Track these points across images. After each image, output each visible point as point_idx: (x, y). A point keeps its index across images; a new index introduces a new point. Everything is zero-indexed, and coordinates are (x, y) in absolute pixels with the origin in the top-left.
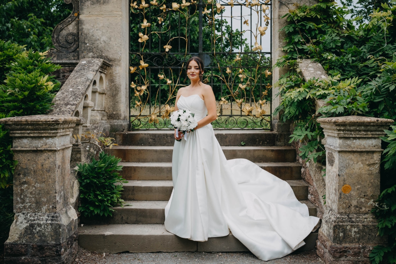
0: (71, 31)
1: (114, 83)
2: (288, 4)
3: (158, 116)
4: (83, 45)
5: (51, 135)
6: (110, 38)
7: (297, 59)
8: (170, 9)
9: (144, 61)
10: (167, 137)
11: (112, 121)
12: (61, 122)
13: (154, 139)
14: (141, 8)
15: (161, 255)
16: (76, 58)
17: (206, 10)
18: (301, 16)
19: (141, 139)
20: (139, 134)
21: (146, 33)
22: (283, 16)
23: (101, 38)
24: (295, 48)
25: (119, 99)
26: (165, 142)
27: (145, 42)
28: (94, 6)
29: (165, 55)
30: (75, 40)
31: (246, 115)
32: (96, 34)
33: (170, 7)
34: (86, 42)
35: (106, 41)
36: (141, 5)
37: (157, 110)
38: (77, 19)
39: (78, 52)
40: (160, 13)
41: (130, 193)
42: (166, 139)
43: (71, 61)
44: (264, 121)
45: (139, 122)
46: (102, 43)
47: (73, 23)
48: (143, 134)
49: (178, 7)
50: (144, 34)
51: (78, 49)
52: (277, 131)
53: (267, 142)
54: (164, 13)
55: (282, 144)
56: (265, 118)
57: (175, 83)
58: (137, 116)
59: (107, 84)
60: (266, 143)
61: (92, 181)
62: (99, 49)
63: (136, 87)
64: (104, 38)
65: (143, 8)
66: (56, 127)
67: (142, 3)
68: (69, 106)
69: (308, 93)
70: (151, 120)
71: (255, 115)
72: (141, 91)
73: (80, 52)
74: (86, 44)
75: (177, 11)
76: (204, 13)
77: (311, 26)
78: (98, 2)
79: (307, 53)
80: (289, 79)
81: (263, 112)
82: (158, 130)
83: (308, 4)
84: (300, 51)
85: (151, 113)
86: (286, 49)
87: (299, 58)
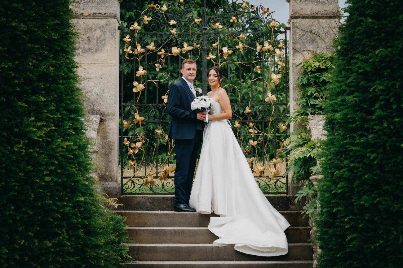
1: (106, 140)
2: (303, 51)
3: (155, 177)
6: (103, 90)
7: (308, 114)
8: (169, 54)
9: (139, 114)
10: (167, 201)
11: (104, 183)
13: (153, 203)
14: (136, 53)
17: (210, 55)
18: (315, 67)
19: (138, 203)
20: (136, 197)
21: (141, 82)
22: (297, 64)
23: (93, 89)
24: (308, 102)
25: (112, 158)
26: (165, 207)
27: (140, 92)
28: (86, 54)
29: (163, 107)
31: (258, 176)
32: (88, 86)
33: (169, 52)
35: (98, 94)
36: (136, 50)
37: (154, 170)
40: (157, 58)
41: (136, 252)
42: (166, 202)
44: (279, 183)
45: (133, 184)
46: (94, 95)
48: (140, 197)
49: (179, 52)
50: (139, 83)
52: (291, 193)
53: (280, 206)
54: (162, 58)
55: (296, 208)
56: (280, 180)
58: (130, 177)
59: (99, 141)
60: (278, 207)
62: (90, 102)
63: (130, 144)
64: (96, 90)
65: (139, 53)
67: (138, 48)
69: (310, 152)
70: (147, 183)
71: (268, 177)
72: (136, 149)
75: (178, 57)
76: (208, 58)
77: (325, 78)
78: (90, 50)
79: (320, 108)
80: (299, 137)
81: (278, 172)
82: (154, 193)
83: (325, 52)
84: (313, 106)
85: (147, 174)
86: (299, 103)
87: (311, 114)
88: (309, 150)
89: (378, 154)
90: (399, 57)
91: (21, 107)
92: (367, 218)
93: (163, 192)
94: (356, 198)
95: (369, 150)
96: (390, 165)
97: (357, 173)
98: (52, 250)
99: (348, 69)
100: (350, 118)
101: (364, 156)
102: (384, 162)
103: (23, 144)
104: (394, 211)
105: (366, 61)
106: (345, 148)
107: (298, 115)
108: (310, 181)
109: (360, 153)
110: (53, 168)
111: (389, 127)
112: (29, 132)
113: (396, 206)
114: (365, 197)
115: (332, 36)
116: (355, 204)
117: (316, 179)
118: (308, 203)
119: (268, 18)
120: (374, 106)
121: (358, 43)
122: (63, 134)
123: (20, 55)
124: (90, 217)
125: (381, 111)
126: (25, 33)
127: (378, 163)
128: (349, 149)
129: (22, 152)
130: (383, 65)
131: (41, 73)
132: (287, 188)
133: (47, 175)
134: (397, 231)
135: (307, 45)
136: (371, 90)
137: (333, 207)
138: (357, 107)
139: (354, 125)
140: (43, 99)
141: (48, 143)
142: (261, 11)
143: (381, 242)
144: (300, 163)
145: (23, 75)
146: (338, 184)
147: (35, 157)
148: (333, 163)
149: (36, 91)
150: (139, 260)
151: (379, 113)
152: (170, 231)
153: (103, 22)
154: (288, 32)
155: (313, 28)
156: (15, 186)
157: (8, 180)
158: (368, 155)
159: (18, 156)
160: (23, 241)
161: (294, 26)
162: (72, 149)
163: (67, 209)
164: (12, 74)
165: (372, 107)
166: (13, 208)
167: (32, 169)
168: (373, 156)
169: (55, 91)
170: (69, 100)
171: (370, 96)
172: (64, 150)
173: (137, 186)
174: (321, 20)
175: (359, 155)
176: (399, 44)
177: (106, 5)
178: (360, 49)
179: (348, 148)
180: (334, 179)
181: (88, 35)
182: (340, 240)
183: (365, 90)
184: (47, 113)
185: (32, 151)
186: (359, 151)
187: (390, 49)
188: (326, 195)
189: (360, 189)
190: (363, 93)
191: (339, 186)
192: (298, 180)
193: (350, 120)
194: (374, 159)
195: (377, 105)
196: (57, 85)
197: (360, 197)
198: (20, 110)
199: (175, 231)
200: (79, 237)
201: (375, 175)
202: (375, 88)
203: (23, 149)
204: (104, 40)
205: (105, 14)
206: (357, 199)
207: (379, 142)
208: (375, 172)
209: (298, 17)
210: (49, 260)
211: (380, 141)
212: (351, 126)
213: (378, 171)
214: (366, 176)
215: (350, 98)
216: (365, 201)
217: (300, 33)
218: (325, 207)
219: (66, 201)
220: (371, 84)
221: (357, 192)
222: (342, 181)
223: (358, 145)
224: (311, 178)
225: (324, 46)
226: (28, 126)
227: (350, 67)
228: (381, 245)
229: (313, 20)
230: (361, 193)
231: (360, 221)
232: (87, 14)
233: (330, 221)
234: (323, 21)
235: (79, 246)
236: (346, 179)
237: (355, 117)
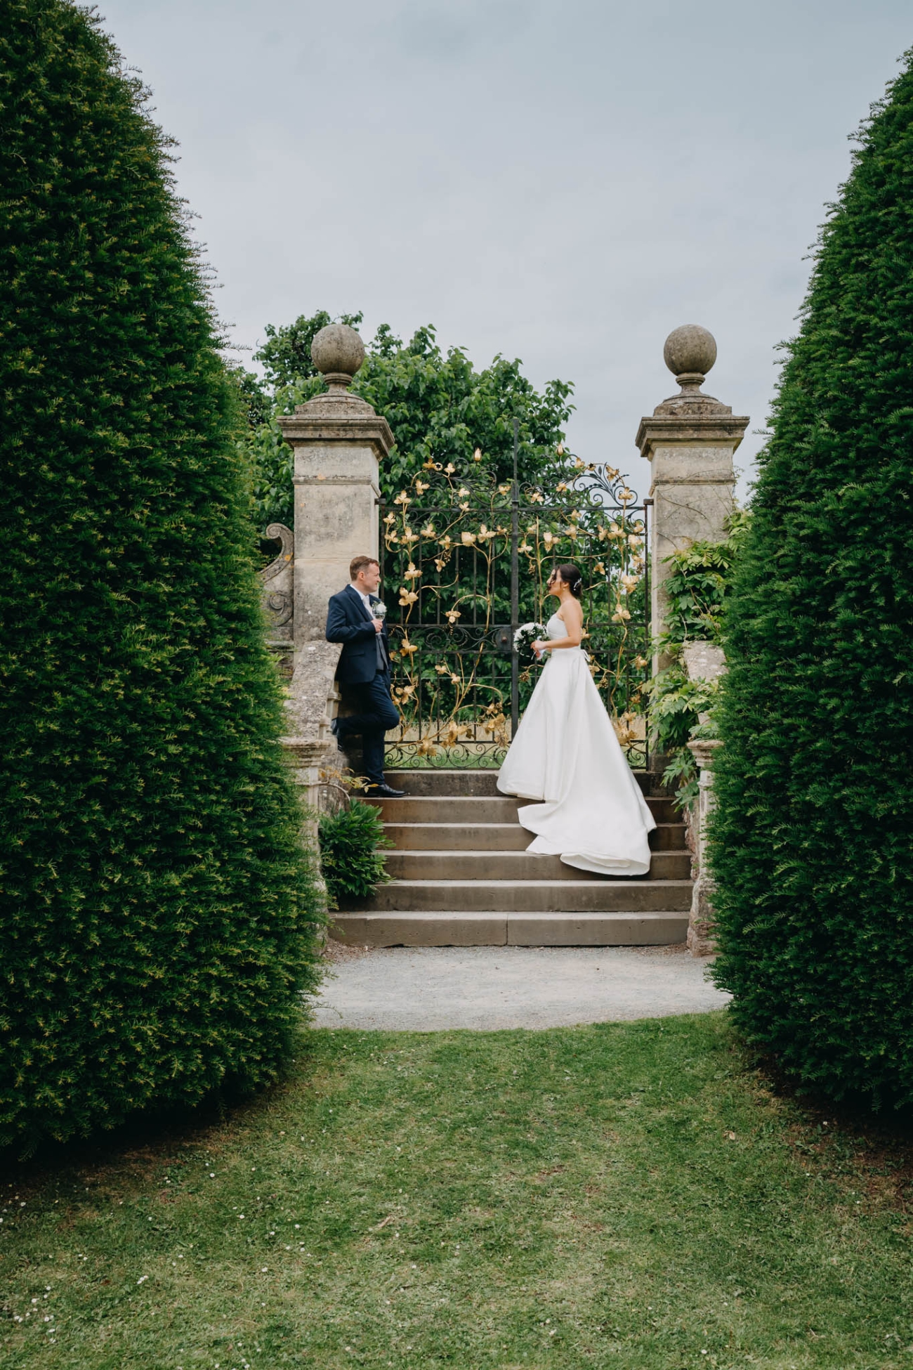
0: (277, 589)
2: (675, 537)
3: (435, 743)
4: (301, 614)
5: (303, 764)
7: (682, 641)
8: (458, 544)
9: (410, 640)
12: (317, 745)
13: (430, 784)
14: (404, 542)
15: (452, 950)
16: (287, 637)
17: (525, 545)
18: (694, 565)
19: (407, 784)
20: (402, 774)
21: (413, 590)
22: (664, 559)
24: (683, 621)
27: (412, 605)
28: (321, 543)
29: (448, 630)
30: (285, 605)
33: (457, 540)
34: (307, 607)
36: (404, 538)
37: (433, 731)
38: (289, 566)
39: (292, 625)
40: (439, 551)
41: (397, 866)
43: (278, 643)
44: (634, 752)
45: (400, 753)
47: (283, 574)
49: (474, 540)
50: (410, 591)
51: (290, 621)
52: (655, 770)
54: (446, 551)
55: (665, 793)
56: (637, 747)
57: (467, 681)
58: (395, 741)
61: (341, 842)
65: (409, 543)
66: (311, 753)
67: (407, 534)
68: (309, 725)
69: (686, 702)
70: (422, 751)
72: (404, 697)
73: (295, 626)
74: (307, 611)
75: (471, 548)
76: (520, 550)
77: (711, 583)
78: (329, 535)
79: (702, 630)
80: (668, 677)
81: (632, 734)
82: (434, 768)
83: (710, 539)
84: (691, 627)
85: (422, 737)
86: (668, 622)
87: (687, 639)
88: (685, 697)
89: (842, 699)
90: (888, 500)
91: (120, 603)
92: (818, 829)
93: (448, 765)
94: (795, 788)
95: (823, 692)
96: (867, 724)
97: (796, 738)
98: (183, 892)
99: (778, 532)
100: (782, 628)
101: (812, 705)
102: (855, 716)
103: (121, 677)
104: (879, 816)
105: (816, 513)
106: (771, 688)
107: (665, 642)
108: (686, 749)
109: (804, 698)
110: (186, 728)
111: (866, 644)
112: (135, 655)
113: (880, 806)
114: (814, 787)
115: (722, 514)
116: (793, 801)
117: (699, 747)
118: (683, 785)
119: (617, 485)
120: (833, 602)
121: (799, 479)
122: (211, 660)
123: (116, 498)
124: (271, 822)
125: (849, 611)
126: (129, 454)
127: (843, 718)
128: (782, 689)
129: (118, 694)
130: (852, 517)
131: (164, 538)
132: (647, 759)
133: (175, 742)
134: (883, 858)
135: (680, 529)
136: (828, 571)
137: (748, 805)
138: (796, 604)
139: (791, 642)
140: (167, 589)
141: (177, 678)
142: (606, 474)
143: (851, 879)
144: (670, 719)
145: (124, 538)
146: (757, 758)
147: (147, 705)
148: (745, 717)
149: (151, 573)
150: (403, 878)
151: (844, 615)
152: (456, 830)
153: (349, 490)
154: (649, 507)
155: (691, 499)
156: (104, 762)
157: (90, 751)
158: (821, 701)
159: (110, 703)
160: (119, 876)
161: (660, 497)
162: (231, 691)
163: (218, 809)
164: (96, 535)
165: (829, 605)
166: (97, 807)
167: (139, 729)
168: (833, 703)
169: (195, 575)
170: (228, 593)
171: (825, 583)
172: (211, 691)
173: (406, 757)
174: (704, 487)
175: (801, 702)
176: (889, 472)
177: (354, 462)
178: (802, 491)
179: (778, 688)
180: (749, 751)
181: (325, 511)
182: (761, 872)
183: (815, 570)
184: (174, 616)
185: (139, 692)
186: (801, 694)
187: (868, 485)
188: (732, 781)
189: (805, 770)
190: (808, 576)
191: (760, 762)
192: (666, 748)
193: (782, 632)
194: (835, 710)
195: (840, 600)
196: (200, 562)
197: (805, 786)
198: (117, 609)
199: (463, 831)
200: (244, 865)
201: (836, 742)
202: (836, 566)
203: (120, 688)
204: (351, 519)
205: (352, 477)
206: (797, 790)
207: (843, 675)
208: (836, 737)
209: (667, 482)
210: (175, 912)
211: (848, 673)
212: (784, 643)
213: (842, 735)
214: (818, 744)
215: (780, 585)
216: (815, 795)
217: (669, 508)
218: (731, 805)
219: (217, 793)
220: (827, 557)
221: (797, 777)
222: (765, 755)
223: (798, 681)
224: (689, 744)
225: (708, 528)
226: (133, 641)
227: (780, 527)
228: (849, 886)
229: (691, 487)
230: (806, 779)
231: (802, 835)
232: (323, 478)
233: (740, 832)
234: (708, 490)
235: (244, 880)
236: (774, 750)
237: (794, 624)
